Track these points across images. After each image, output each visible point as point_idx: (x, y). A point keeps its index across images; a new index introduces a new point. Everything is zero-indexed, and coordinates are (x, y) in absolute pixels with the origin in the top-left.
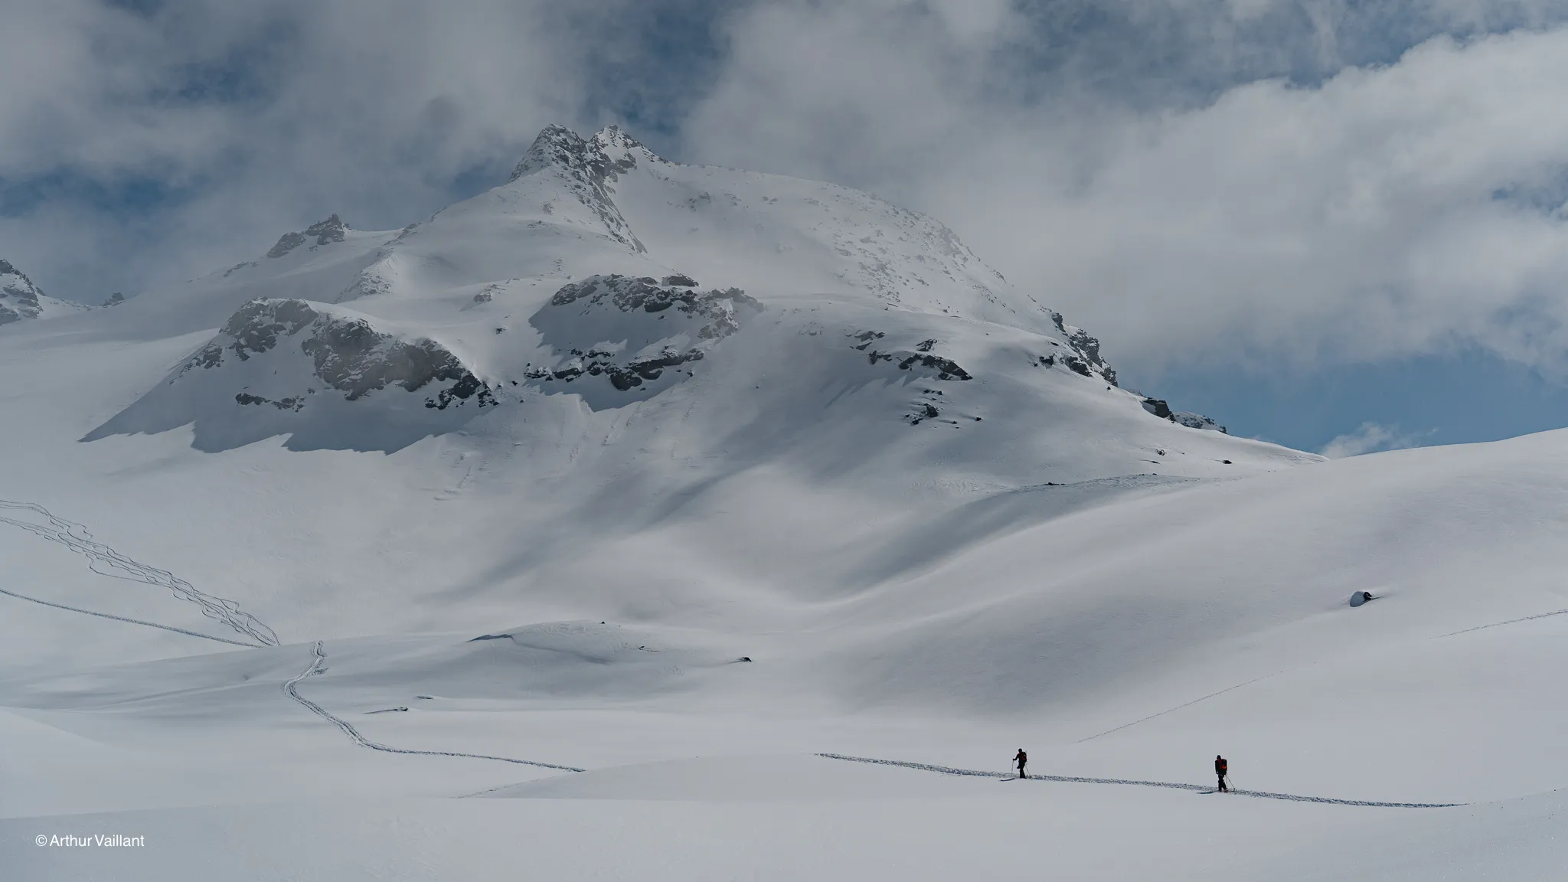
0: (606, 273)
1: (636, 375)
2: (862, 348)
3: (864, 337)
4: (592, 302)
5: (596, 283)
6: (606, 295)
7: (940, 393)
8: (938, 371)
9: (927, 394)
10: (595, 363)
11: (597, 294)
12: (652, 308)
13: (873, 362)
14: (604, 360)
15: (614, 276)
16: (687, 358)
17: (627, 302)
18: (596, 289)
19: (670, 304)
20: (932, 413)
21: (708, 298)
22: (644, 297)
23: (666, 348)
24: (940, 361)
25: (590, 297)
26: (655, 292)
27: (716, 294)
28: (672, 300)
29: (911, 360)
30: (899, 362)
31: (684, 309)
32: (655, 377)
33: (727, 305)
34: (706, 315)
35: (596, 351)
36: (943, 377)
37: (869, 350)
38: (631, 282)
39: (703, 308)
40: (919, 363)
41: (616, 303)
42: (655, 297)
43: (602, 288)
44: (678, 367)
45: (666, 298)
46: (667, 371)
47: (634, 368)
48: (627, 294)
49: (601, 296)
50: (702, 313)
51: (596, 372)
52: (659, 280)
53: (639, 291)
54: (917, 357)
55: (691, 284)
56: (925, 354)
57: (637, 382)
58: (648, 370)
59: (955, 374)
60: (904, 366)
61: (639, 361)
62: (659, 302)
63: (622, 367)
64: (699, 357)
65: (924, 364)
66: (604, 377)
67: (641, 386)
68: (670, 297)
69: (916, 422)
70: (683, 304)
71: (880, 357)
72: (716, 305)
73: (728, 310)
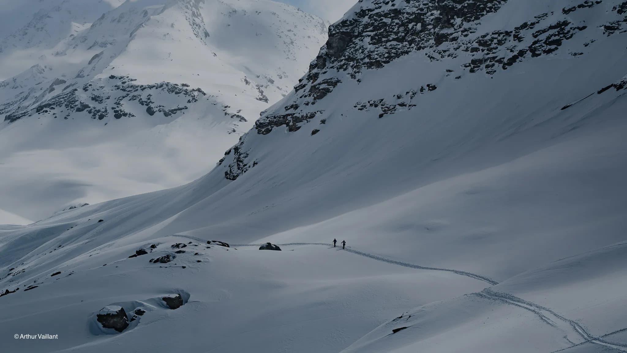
0: (166, 82)
1: (170, 113)
2: (224, 110)
3: (226, 107)
4: (162, 90)
5: (163, 84)
6: (165, 88)
7: (238, 125)
8: (239, 119)
9: (235, 126)
10: (160, 109)
11: (163, 87)
12: (177, 93)
13: (225, 115)
14: (163, 108)
15: (168, 83)
16: (184, 109)
17: (170, 91)
18: (163, 86)
19: (181, 92)
20: (234, 131)
21: (191, 91)
22: (175, 90)
23: (178, 105)
24: (240, 116)
25: (161, 88)
26: (178, 89)
27: (193, 90)
28: (182, 91)
29: (233, 116)
30: (231, 116)
31: (185, 94)
32: (175, 113)
33: (196, 93)
34: (190, 96)
35: (161, 105)
36: (240, 121)
37: (225, 112)
38: (172, 85)
39: (189, 94)
40: (236, 116)
41: (168, 91)
42: (177, 90)
43: (165, 86)
44: (181, 111)
45: (180, 90)
46: (178, 112)
47: (169, 111)
48: (171, 89)
49: (164, 88)
50: (189, 95)
51: (160, 111)
52: (179, 84)
53: (174, 88)
54: (235, 115)
55: (188, 86)
56: (238, 114)
57: (170, 115)
58: (173, 111)
59: (243, 120)
60: (232, 117)
61: (171, 109)
62: (178, 91)
63: (167, 110)
64: (186, 108)
65: (236, 117)
66: (162, 113)
67: (171, 116)
68: (181, 90)
69: (230, 133)
70: (184, 92)
71: (227, 114)
72: (193, 93)
73: (196, 95)
